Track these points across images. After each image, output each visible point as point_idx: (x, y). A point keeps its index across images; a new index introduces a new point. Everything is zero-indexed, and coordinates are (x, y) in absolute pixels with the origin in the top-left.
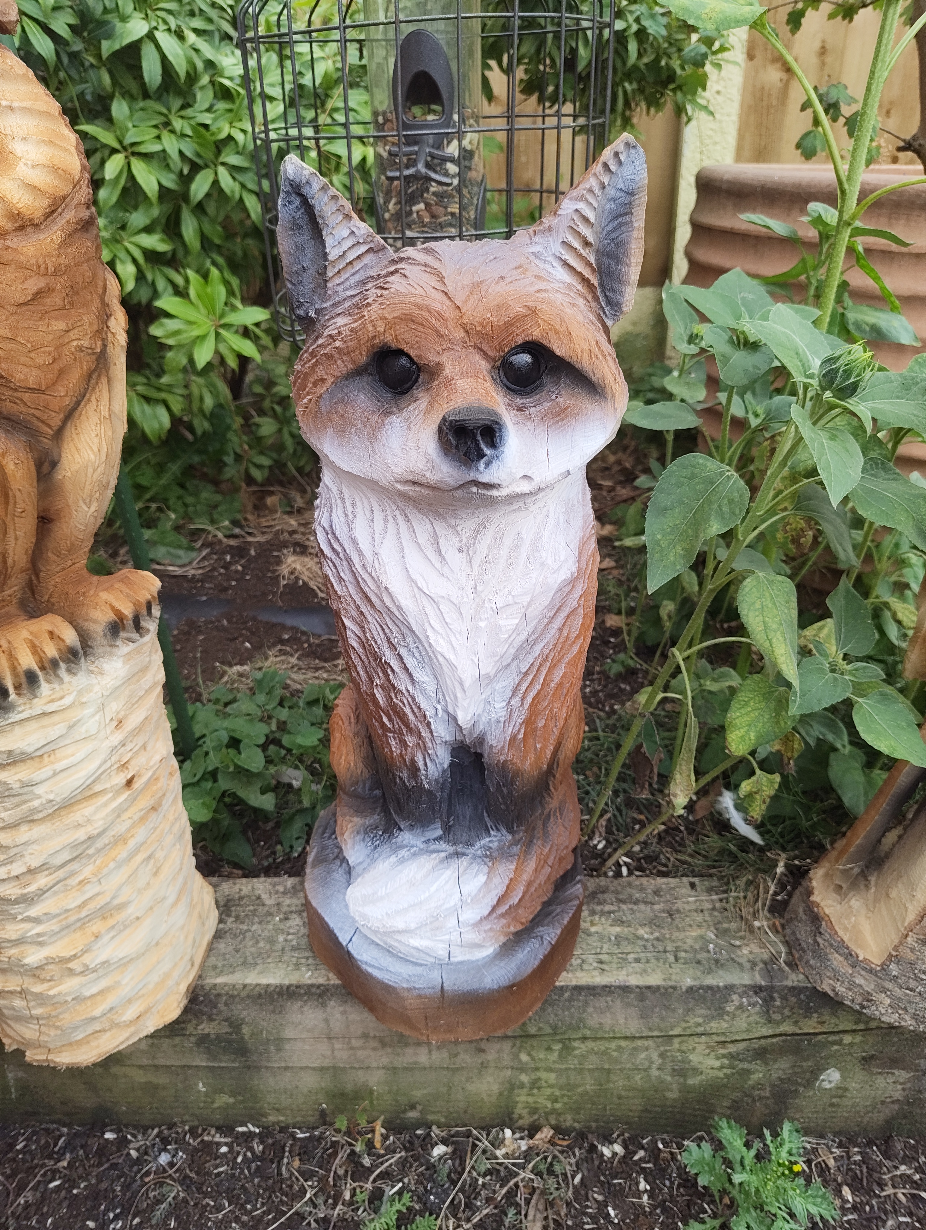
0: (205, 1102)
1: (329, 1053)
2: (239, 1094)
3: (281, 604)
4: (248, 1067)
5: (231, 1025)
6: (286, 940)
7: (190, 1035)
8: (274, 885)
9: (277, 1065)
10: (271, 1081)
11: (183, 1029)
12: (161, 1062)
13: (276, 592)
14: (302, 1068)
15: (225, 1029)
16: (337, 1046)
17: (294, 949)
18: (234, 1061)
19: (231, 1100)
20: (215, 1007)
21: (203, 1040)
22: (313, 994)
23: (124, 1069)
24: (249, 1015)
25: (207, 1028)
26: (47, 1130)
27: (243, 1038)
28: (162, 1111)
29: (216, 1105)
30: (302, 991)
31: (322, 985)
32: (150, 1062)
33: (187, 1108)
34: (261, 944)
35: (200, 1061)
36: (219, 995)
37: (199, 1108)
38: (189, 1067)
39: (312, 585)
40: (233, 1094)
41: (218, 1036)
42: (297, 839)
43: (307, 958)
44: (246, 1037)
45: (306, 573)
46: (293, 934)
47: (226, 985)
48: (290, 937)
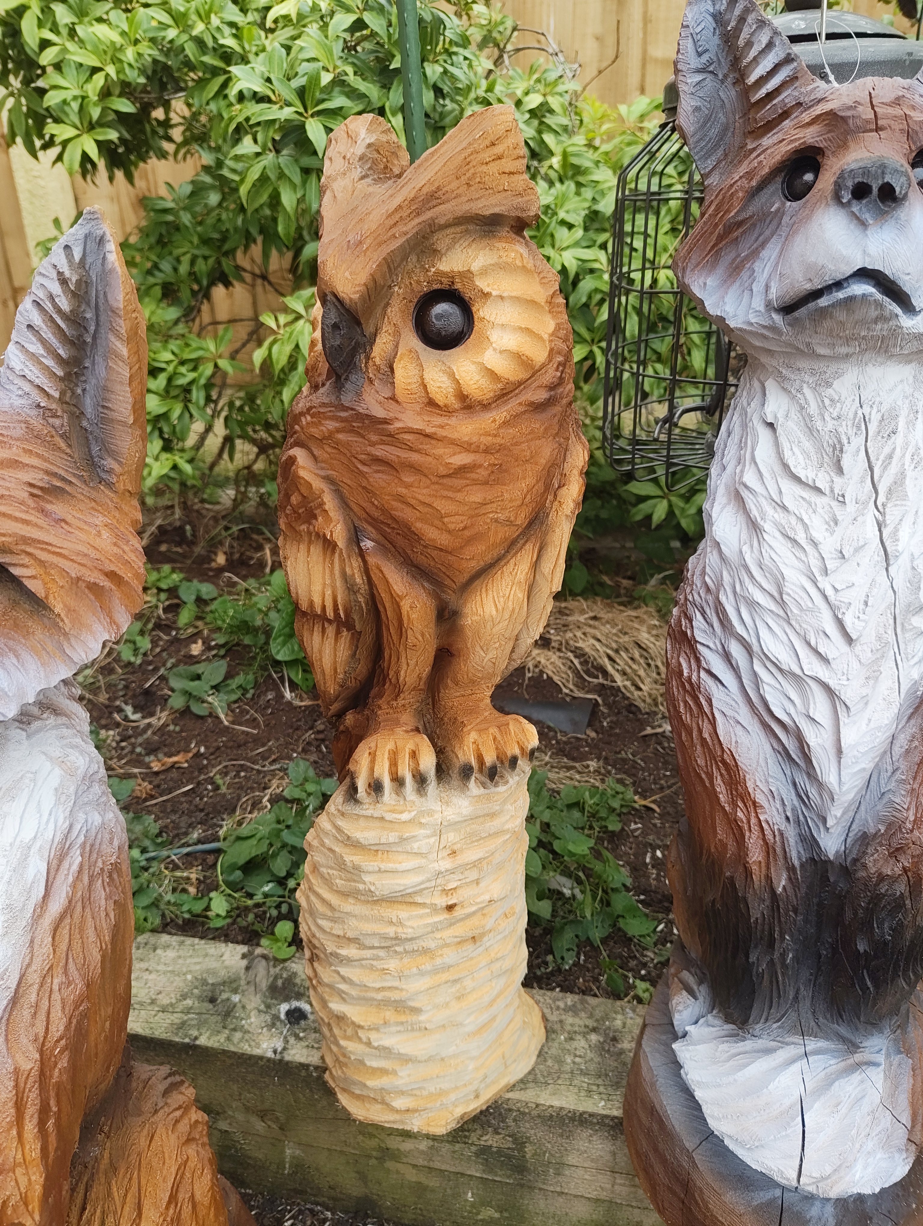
0: (470, 1212)
1: (609, 1186)
2: (506, 1210)
3: (527, 696)
4: (522, 1186)
5: (515, 1141)
6: (574, 1063)
7: (472, 1144)
8: (555, 1000)
9: (552, 1188)
10: (542, 1204)
11: (466, 1137)
12: (437, 1165)
13: (522, 684)
14: (576, 1196)
15: (509, 1143)
16: (618, 1181)
17: (583, 1073)
18: (509, 1177)
19: (497, 1215)
20: (503, 1122)
21: (484, 1151)
22: (605, 1125)
23: (398, 1165)
24: (535, 1134)
25: (490, 1140)
26: (311, 1211)
27: (524, 1157)
28: (425, 1213)
29: (480, 1217)
30: (595, 1121)
31: (616, 1117)
32: (426, 1163)
33: (450, 1214)
34: (550, 1063)
35: (476, 1171)
36: (510, 1110)
37: (464, 1217)
38: (462, 1174)
39: (556, 679)
40: (500, 1209)
41: (500, 1151)
42: (568, 950)
43: (598, 1086)
44: (528, 1156)
45: (550, 667)
46: (580, 1056)
47: (519, 1101)
48: (578, 1060)
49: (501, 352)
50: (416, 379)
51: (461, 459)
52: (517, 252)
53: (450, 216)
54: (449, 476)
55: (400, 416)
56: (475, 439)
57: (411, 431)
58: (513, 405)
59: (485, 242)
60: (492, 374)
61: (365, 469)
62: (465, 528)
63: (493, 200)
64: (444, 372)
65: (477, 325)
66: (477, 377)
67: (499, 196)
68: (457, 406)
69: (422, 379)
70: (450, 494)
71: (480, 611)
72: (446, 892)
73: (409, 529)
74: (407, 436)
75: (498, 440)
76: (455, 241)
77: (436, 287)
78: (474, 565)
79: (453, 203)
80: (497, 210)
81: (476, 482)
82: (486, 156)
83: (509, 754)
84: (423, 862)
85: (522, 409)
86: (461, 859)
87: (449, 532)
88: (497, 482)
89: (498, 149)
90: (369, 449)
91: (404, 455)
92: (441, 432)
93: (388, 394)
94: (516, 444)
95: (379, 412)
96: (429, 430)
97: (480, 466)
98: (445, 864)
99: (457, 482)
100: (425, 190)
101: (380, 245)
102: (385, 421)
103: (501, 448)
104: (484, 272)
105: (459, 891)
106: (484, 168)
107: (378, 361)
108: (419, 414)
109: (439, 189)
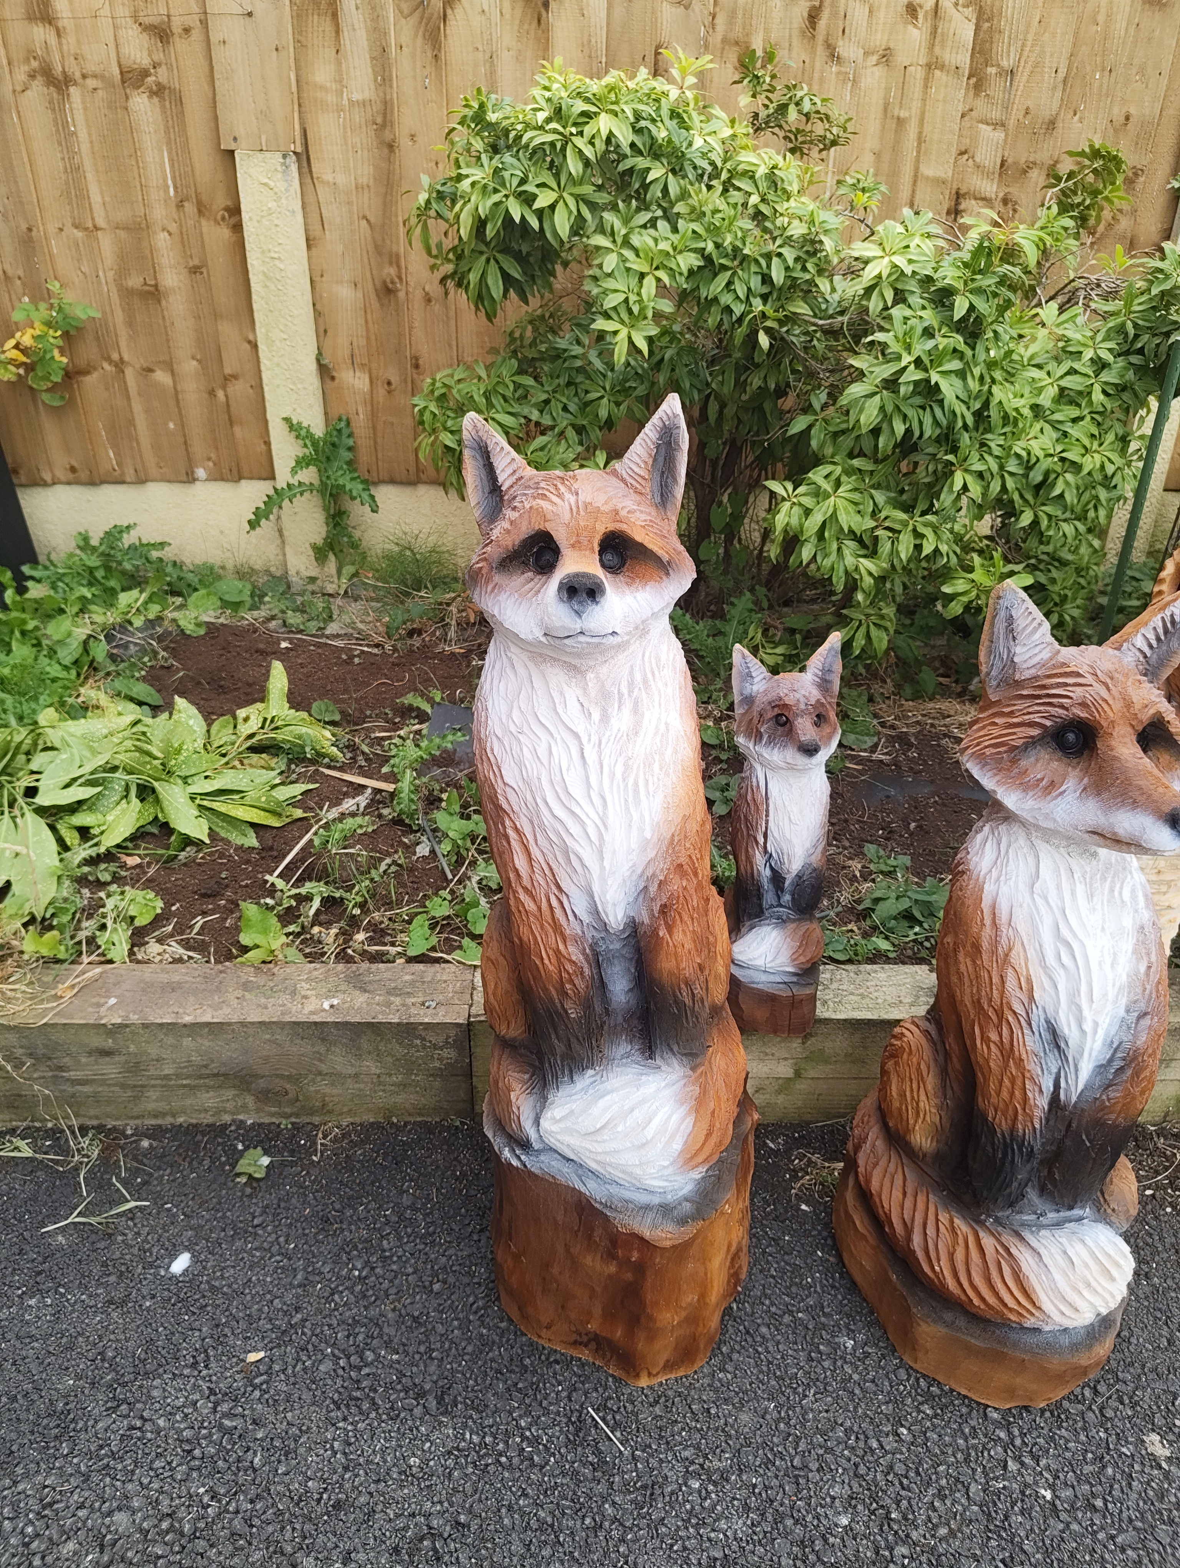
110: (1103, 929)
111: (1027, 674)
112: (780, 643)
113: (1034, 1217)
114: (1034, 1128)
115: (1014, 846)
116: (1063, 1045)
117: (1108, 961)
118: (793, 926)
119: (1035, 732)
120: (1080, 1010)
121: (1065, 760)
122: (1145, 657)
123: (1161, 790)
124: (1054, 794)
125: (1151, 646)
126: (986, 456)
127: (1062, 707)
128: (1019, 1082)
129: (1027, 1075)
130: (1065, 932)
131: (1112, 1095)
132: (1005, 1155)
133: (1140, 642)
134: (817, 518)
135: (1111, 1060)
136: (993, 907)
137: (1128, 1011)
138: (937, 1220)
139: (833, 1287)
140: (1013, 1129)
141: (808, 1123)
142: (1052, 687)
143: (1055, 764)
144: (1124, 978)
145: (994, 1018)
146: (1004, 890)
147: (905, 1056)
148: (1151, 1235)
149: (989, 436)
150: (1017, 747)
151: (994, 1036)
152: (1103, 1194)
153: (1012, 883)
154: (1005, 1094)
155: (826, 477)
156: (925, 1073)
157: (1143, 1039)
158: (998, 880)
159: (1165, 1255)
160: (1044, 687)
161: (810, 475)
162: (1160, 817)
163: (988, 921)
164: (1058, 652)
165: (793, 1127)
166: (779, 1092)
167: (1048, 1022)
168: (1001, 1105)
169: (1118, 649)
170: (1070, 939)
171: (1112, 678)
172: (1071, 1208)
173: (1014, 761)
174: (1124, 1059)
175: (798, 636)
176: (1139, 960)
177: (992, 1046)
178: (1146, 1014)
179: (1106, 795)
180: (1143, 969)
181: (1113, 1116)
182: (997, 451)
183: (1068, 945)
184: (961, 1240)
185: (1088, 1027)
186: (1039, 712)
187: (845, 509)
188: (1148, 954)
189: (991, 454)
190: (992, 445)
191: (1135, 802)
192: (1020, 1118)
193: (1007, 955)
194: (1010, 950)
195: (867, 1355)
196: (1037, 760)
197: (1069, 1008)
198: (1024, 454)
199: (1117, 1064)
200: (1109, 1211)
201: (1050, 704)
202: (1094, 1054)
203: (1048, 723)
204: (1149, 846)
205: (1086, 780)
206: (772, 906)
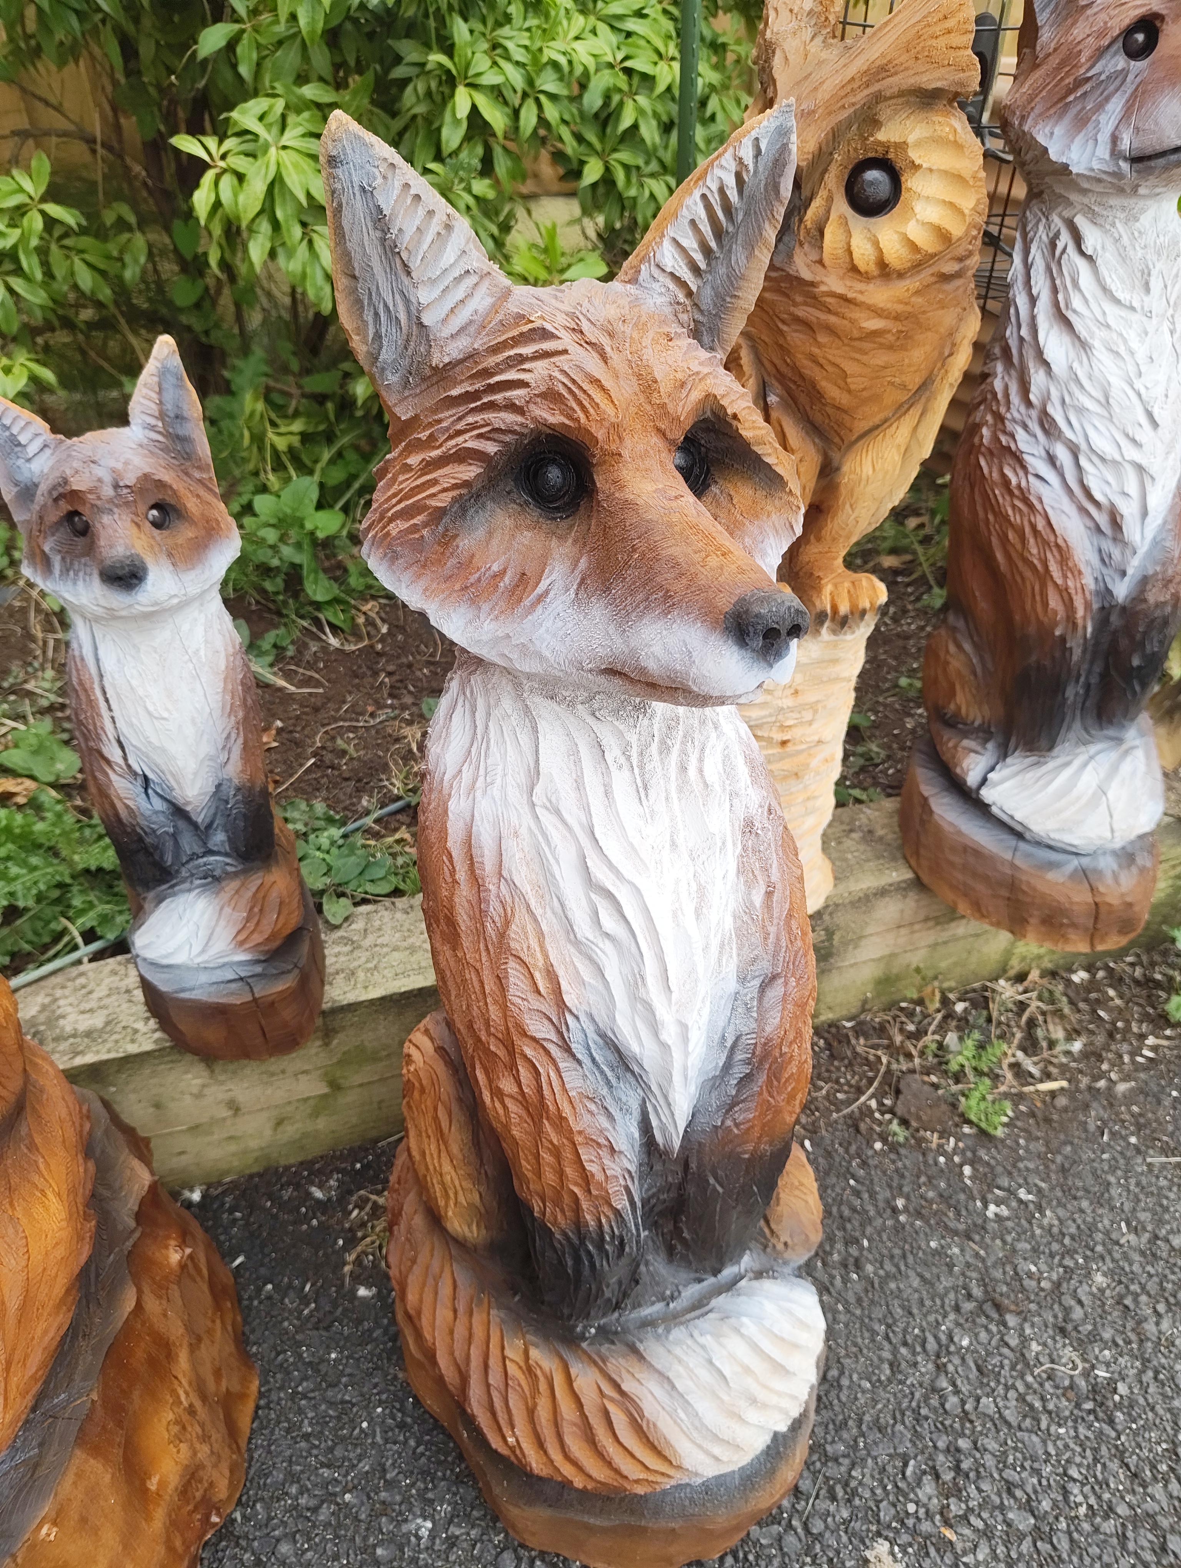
1: (892, 942)
4: (823, 972)
9: (849, 963)
10: (837, 980)
16: (901, 933)
24: (844, 920)
27: (832, 944)
36: (828, 906)
44: (835, 942)
47: (835, 895)
49: (923, 224)
50: (843, 244)
51: (874, 324)
52: (951, 126)
53: (896, 90)
54: (860, 339)
55: (825, 279)
56: (889, 306)
57: (833, 295)
58: (926, 276)
59: (923, 115)
60: (914, 247)
61: (784, 328)
62: (864, 389)
63: (937, 74)
64: (869, 239)
65: (904, 195)
66: (898, 246)
67: (943, 71)
68: (876, 272)
69: (849, 246)
70: (858, 356)
71: (858, 470)
72: (783, 728)
73: (814, 387)
74: (829, 300)
75: (909, 309)
76: (896, 112)
77: (871, 155)
78: (864, 426)
79: (900, 76)
80: (939, 84)
81: (882, 346)
82: (937, 29)
83: (861, 606)
84: (769, 698)
85: (933, 279)
86: (801, 699)
87: (849, 391)
88: (903, 348)
89: (951, 23)
90: (792, 309)
91: (823, 316)
92: (860, 298)
93: (815, 257)
94: (924, 312)
95: (806, 274)
96: (850, 295)
97: (889, 331)
98: (788, 702)
99: (866, 345)
100: (878, 63)
101: (829, 114)
102: (812, 284)
103: (909, 316)
104: (919, 144)
105: (794, 730)
106: (934, 42)
107: (809, 224)
108: (842, 278)
109: (890, 62)
110: (674, 844)
111: (454, 350)
112: (296, 414)
113: (659, 1307)
114: (617, 1213)
115: (496, 713)
116: (636, 1069)
117: (689, 908)
118: (235, 884)
119: (470, 472)
120: (649, 1008)
121: (546, 525)
122: (689, 294)
123: (714, 561)
124: (527, 602)
125: (696, 270)
126: (502, 62)
127: (511, 407)
128: (567, 1154)
129: (578, 1139)
130: (601, 874)
131: (740, 1118)
132: (578, 1260)
133: (669, 258)
134: (257, 187)
135: (728, 1066)
136: (468, 843)
137: (743, 980)
138: (504, 1358)
139: (402, 1426)
140: (578, 1223)
141: (377, 1141)
142: (498, 369)
143: (526, 537)
144: (729, 923)
145: (501, 1053)
146: (484, 807)
147: (416, 1094)
148: (857, 1193)
149: (506, 31)
150: (441, 512)
151: (507, 1085)
152: (767, 1222)
153: (495, 791)
154: (550, 1177)
155: (261, 118)
156: (445, 1124)
157: (774, 1020)
158: (472, 787)
159: (879, 1222)
160: (486, 373)
161: (235, 114)
162: (714, 625)
163: (462, 875)
164: (507, 294)
165: (354, 1154)
166: (315, 1114)
167: (603, 1035)
168: (549, 1192)
169: (634, 281)
170: (609, 883)
171: (611, 335)
172: (716, 1272)
173: (447, 541)
174: (748, 1062)
175: (330, 406)
176: (749, 886)
177: (508, 1102)
178: (774, 978)
179: (617, 590)
180: (758, 898)
181: (750, 1147)
182: (519, 55)
183: (610, 896)
184: (543, 1386)
185: (670, 1034)
186: (474, 427)
187: (296, 166)
188: (766, 870)
189: (508, 58)
190: (510, 45)
191: (667, 597)
192: (585, 1205)
193: (502, 935)
194: (507, 923)
195: (452, 1542)
196: (490, 534)
197: (633, 1008)
198: (563, 61)
199: (739, 1071)
200: (780, 1247)
201: (492, 406)
202: (692, 1073)
203: (491, 448)
204: (705, 690)
205: (583, 563)
206: (194, 856)
